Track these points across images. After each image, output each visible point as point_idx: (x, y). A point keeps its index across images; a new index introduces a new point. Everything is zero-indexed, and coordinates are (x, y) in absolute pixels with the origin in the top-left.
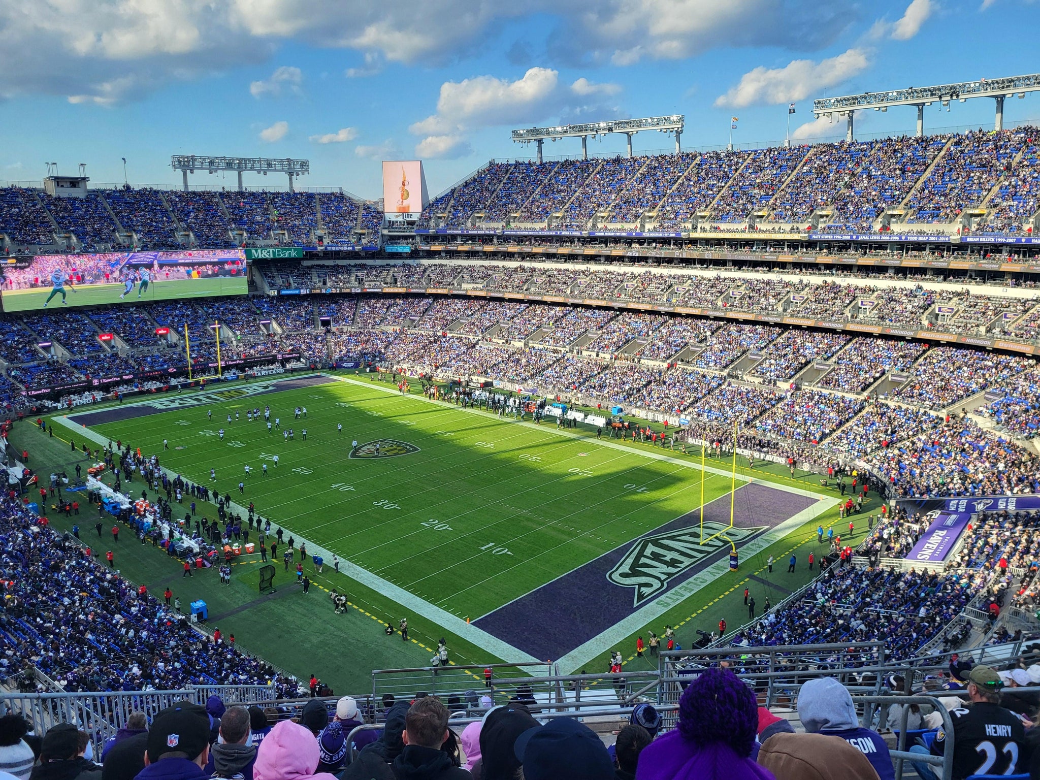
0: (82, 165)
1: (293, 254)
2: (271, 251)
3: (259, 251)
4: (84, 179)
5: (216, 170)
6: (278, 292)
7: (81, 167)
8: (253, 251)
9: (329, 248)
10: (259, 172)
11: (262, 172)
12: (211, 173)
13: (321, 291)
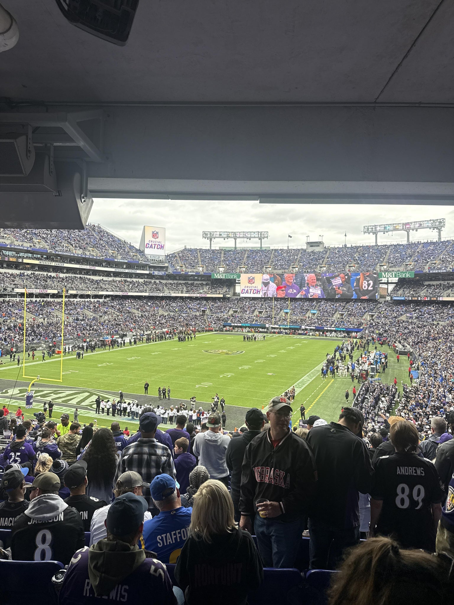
0: (320, 236)
1: (408, 276)
2: (394, 273)
3: (387, 273)
4: (320, 242)
5: (387, 232)
6: (391, 298)
7: (320, 237)
8: (383, 273)
9: (431, 272)
10: (413, 230)
11: (415, 230)
12: (384, 233)
13: (418, 298)
